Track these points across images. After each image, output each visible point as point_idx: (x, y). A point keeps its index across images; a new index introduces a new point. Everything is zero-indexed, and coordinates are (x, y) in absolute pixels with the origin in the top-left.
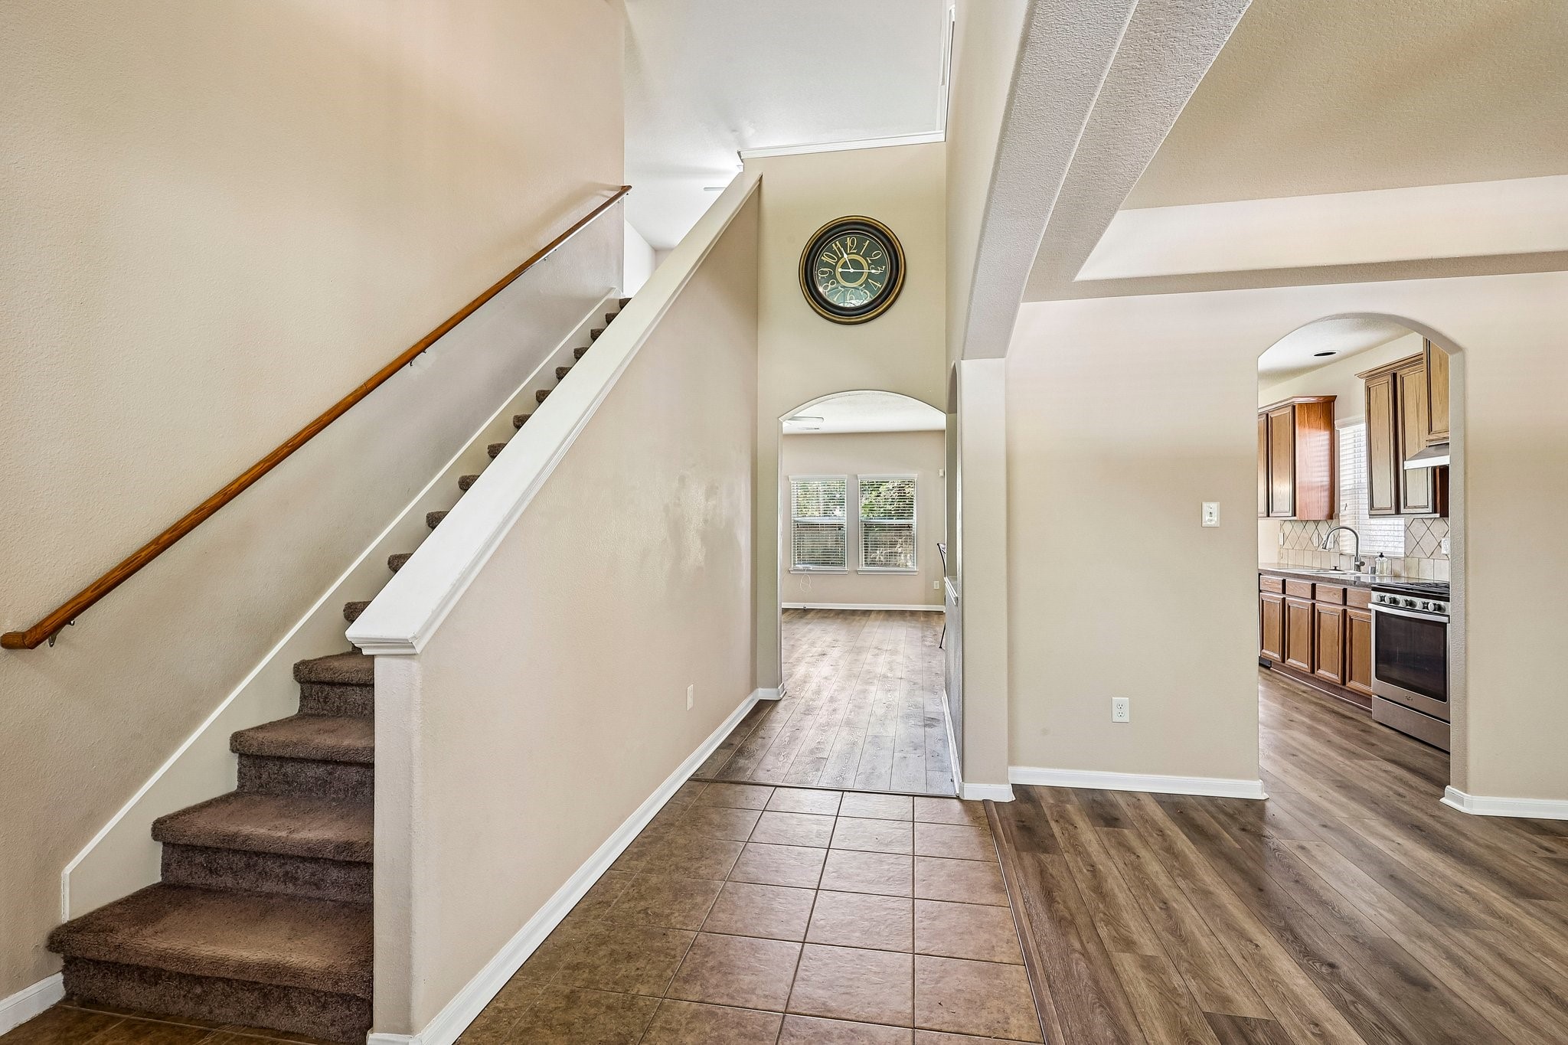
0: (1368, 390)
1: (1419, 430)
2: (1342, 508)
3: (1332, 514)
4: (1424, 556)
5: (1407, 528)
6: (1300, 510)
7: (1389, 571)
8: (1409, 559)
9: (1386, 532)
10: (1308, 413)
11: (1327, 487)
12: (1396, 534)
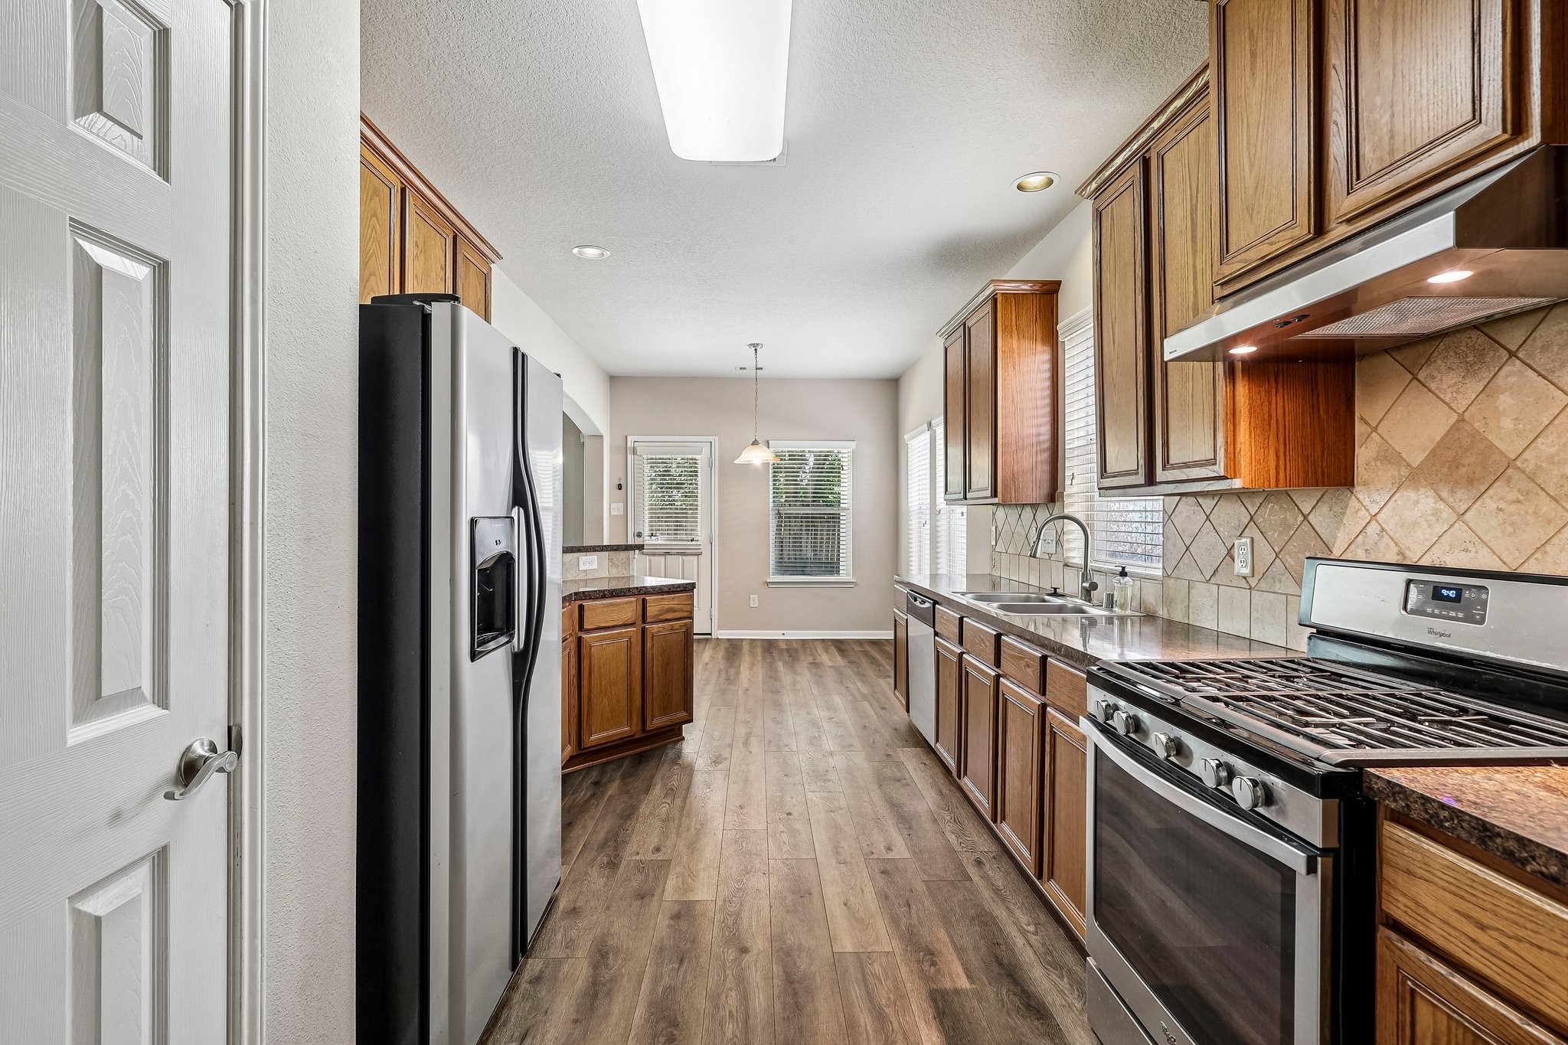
0: (1098, 215)
1: (1195, 273)
2: (1068, 482)
3: (1054, 494)
4: (1199, 577)
5: (1168, 516)
6: (1005, 486)
7: (1135, 603)
8: (1171, 581)
9: (1134, 525)
10: (1017, 313)
11: (1047, 445)
12: (1149, 529)
